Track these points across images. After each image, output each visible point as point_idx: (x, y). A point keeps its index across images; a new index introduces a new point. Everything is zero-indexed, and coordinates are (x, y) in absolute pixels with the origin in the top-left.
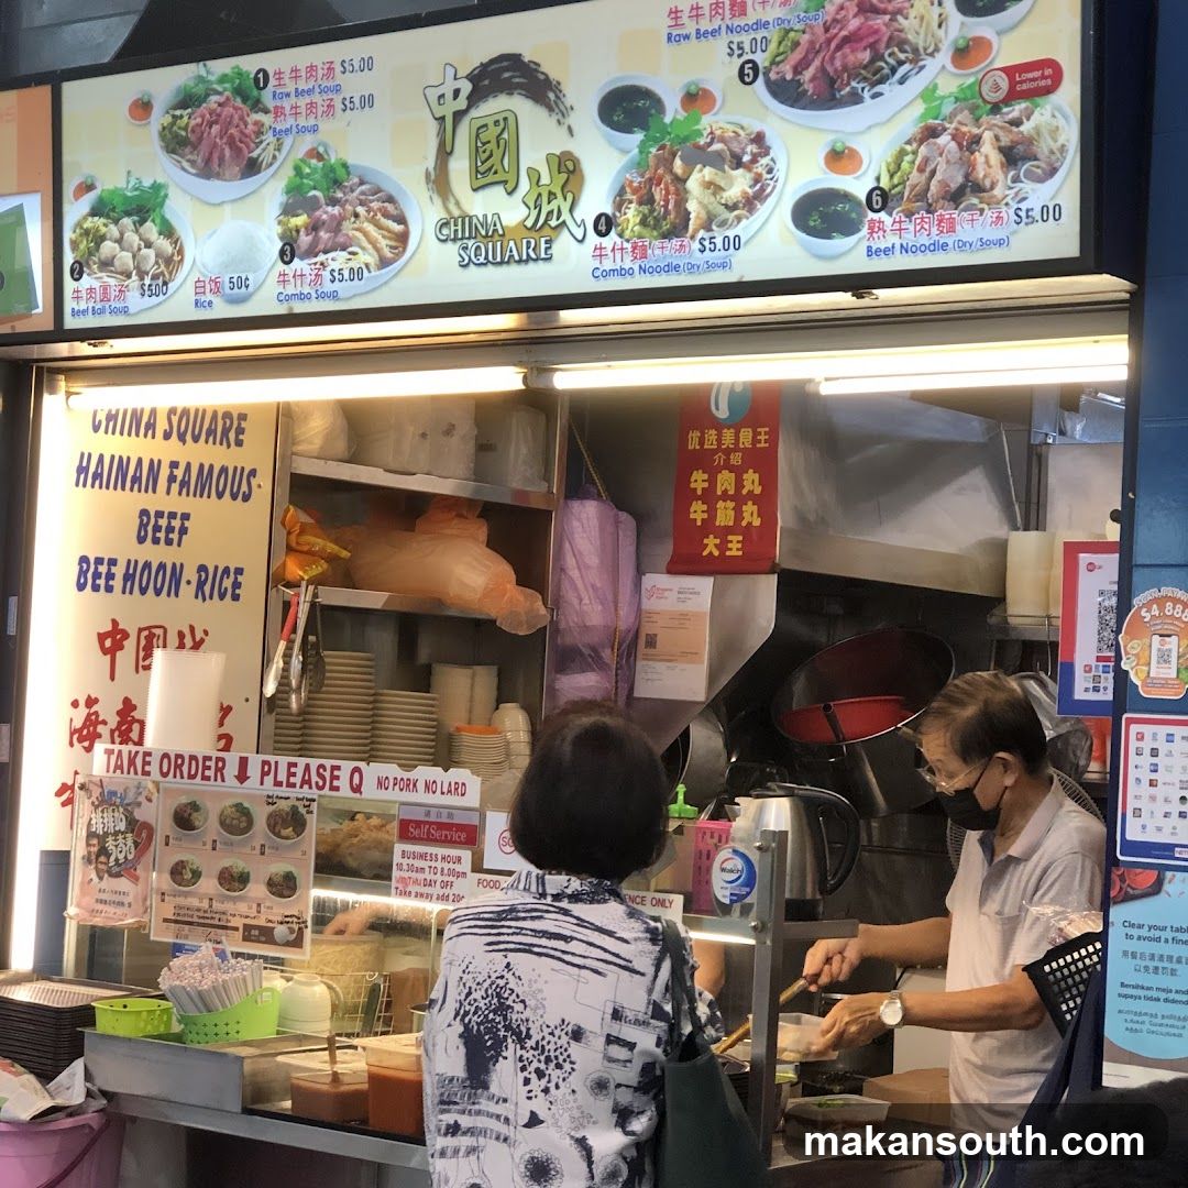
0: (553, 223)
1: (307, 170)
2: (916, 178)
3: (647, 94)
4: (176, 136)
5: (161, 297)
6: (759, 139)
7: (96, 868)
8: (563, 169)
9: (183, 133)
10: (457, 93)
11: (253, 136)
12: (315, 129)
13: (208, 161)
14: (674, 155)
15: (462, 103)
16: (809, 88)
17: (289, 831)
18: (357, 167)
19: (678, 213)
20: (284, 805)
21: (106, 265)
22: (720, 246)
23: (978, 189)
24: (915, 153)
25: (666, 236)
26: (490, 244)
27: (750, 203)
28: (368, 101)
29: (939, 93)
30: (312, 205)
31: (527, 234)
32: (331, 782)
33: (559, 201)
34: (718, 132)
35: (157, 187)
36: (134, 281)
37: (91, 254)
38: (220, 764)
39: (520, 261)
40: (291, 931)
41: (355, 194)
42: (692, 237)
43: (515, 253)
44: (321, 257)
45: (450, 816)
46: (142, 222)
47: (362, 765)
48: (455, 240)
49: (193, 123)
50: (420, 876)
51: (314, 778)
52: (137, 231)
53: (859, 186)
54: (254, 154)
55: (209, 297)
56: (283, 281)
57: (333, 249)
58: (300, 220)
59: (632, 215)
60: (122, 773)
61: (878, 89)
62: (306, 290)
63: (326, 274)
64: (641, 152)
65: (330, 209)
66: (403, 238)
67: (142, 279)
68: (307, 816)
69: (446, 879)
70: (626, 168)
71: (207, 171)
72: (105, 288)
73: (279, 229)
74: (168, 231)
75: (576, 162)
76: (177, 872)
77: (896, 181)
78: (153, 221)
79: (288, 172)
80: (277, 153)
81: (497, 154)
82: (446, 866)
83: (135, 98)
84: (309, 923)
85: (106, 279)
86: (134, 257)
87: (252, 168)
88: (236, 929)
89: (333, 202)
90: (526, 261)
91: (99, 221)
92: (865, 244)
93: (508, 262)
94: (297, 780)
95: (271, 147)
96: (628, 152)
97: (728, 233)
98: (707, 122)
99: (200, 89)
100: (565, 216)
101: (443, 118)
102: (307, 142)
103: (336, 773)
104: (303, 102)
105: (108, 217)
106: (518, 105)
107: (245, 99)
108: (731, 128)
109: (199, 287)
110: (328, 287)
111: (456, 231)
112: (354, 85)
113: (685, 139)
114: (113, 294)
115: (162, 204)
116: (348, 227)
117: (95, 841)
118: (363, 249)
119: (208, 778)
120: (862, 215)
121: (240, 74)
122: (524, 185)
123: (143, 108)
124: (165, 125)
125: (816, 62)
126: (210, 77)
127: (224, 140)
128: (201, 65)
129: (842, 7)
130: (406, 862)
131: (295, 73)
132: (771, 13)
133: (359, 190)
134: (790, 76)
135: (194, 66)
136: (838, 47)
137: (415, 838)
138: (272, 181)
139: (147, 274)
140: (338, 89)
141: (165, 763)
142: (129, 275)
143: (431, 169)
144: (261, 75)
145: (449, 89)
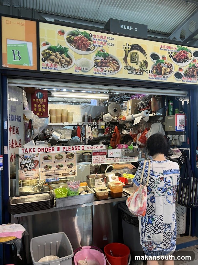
0: (143, 70)
1: (100, 53)
2: (188, 73)
3: (157, 55)
4: (70, 40)
5: (66, 68)
6: (171, 65)
7: (24, 170)
8: (145, 63)
9: (72, 40)
10: (128, 48)
11: (89, 45)
12: (102, 47)
13: (78, 46)
14: (161, 64)
16: (177, 60)
17: (71, 157)
18: (110, 54)
19: (161, 72)
20: (70, 153)
21: (52, 60)
23: (194, 76)
24: (188, 70)
25: (159, 75)
26: (133, 71)
27: (170, 72)
28: (112, 45)
29: (191, 64)
30: (101, 59)
31: (139, 71)
32: (78, 149)
33: (144, 67)
34: (166, 63)
35: (66, 48)
36: (60, 64)
37: (48, 57)
39: (138, 74)
40: (73, 172)
42: (162, 76)
43: (137, 73)
44: (103, 68)
45: (102, 151)
46: (62, 54)
47: (84, 146)
48: (127, 69)
49: (75, 39)
50: (97, 160)
51: (74, 148)
52: (60, 55)
53: (182, 73)
54: (89, 48)
55: (78, 70)
56: (95, 70)
57: (105, 67)
58: (99, 61)
59: (154, 71)
61: (185, 62)
62: (100, 72)
63: (104, 71)
64: (156, 63)
65: (105, 60)
66: (119, 67)
67: (62, 64)
68: (75, 155)
69: (102, 160)
70: (154, 65)
71: (78, 48)
72: (52, 65)
73: (94, 61)
74: (68, 56)
75: (147, 62)
76: (45, 167)
77: (186, 73)
78: (65, 54)
79: (96, 52)
80: (94, 49)
81: (135, 58)
82: (102, 158)
83: (60, 30)
84: (77, 171)
85: (52, 63)
86: (59, 60)
87: (89, 50)
88: (61, 174)
89: (106, 59)
90: (139, 75)
91: (50, 52)
92: (182, 80)
93: (136, 74)
94: (71, 149)
95: (93, 47)
96: (154, 62)
97: (167, 76)
98: (165, 61)
99: (77, 33)
100: (145, 69)
101: (126, 51)
103: (79, 147)
104: (100, 42)
105: (52, 51)
106: (139, 52)
107: (87, 38)
108: (168, 63)
109: (76, 68)
110: (104, 73)
111: (128, 68)
112: (110, 41)
114: (54, 66)
115: (67, 52)
116: (108, 63)
117: (23, 165)
118: (111, 68)
119: (51, 151)
120: (182, 76)
121: (86, 33)
122: (139, 64)
123: (62, 33)
124: (68, 37)
125: (178, 57)
126: (79, 32)
127: (82, 44)
128: (77, 29)
129: (181, 51)
130: (94, 158)
131: (98, 36)
132: (174, 50)
133: (111, 58)
134: (175, 58)
135: (75, 29)
136: (181, 56)
137: (96, 155)
138: (93, 53)
139: (63, 64)
140: (107, 41)
141: (39, 150)
142: (58, 63)
143: (124, 58)
144: (91, 34)
145: (127, 47)
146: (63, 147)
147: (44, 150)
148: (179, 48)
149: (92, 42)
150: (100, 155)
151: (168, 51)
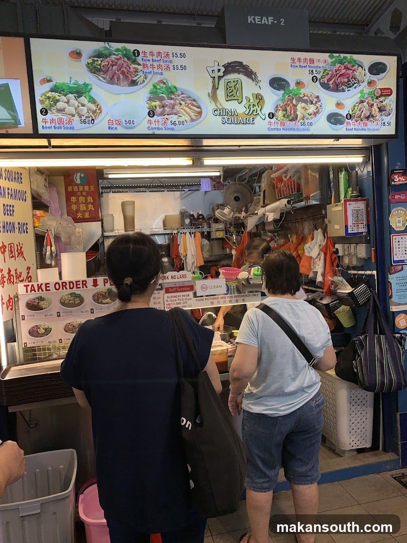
0: (255, 113)
1: (159, 87)
2: (358, 112)
3: (284, 80)
4: (96, 67)
5: (91, 125)
6: (317, 97)
8: (258, 98)
9: (99, 67)
10: (219, 70)
11: (133, 72)
12: (162, 74)
13: (112, 78)
14: (293, 99)
15: (221, 74)
16: (331, 86)
18: (179, 88)
19: (294, 115)
21: (60, 111)
22: (306, 124)
23: (373, 116)
24: (358, 106)
25: (291, 120)
26: (233, 118)
27: (315, 114)
28: (184, 67)
29: (364, 92)
30: (161, 99)
31: (246, 116)
33: (256, 107)
34: (306, 94)
35: (86, 85)
36: (77, 118)
37: (51, 106)
38: (84, 283)
39: (243, 124)
41: (180, 97)
42: (298, 122)
43: (242, 121)
44: (166, 116)
45: (183, 284)
46: (79, 97)
48: (220, 115)
49: (103, 64)
50: (175, 302)
52: (77, 100)
53: (344, 113)
54: (135, 79)
55: (115, 126)
56: (150, 122)
57: (171, 114)
58: (157, 103)
59: (280, 114)
60: (35, 291)
61: (349, 89)
62: (160, 126)
63: (169, 122)
64: (283, 96)
65: (169, 101)
66: (200, 113)
67: (81, 117)
69: (184, 301)
70: (279, 100)
71: (111, 81)
72: (61, 120)
73: (147, 105)
74: (93, 101)
75: (262, 97)
77: (353, 112)
78: (85, 97)
79: (150, 87)
80: (145, 80)
81: (235, 91)
83: (72, 50)
85: (61, 116)
86: (76, 109)
87: (134, 83)
89: (171, 99)
90: (246, 124)
91: (56, 95)
92: (345, 127)
93: (239, 124)
95: (142, 78)
96: (279, 96)
97: (310, 121)
98: (302, 91)
99: (106, 52)
100: (259, 111)
101: (215, 77)
102: (159, 77)
104: (156, 64)
105: (60, 93)
106: (242, 77)
107: (129, 59)
108: (310, 93)
109: (110, 122)
110: (170, 126)
111: (220, 113)
112: (178, 62)
113: (297, 95)
114: (65, 122)
115: (89, 91)
116: (177, 107)
118: (184, 115)
119: (80, 288)
120: (345, 120)
121: (126, 50)
122: (244, 101)
123: (77, 55)
124: (89, 62)
125: (333, 80)
126: (111, 49)
127: (120, 72)
128: (106, 43)
129: (340, 66)
130: (169, 299)
131: (152, 54)
132: (321, 65)
133: (181, 96)
134: (326, 82)
135: (103, 43)
136: (339, 77)
137: (171, 292)
138: (143, 89)
139: (83, 116)
140: (171, 62)
141: (57, 286)
142: (74, 116)
143: (210, 92)
144: (136, 52)
145: (216, 69)
146: (104, 280)
147: (68, 286)
148: (333, 60)
149: (140, 68)
150: (179, 292)
151: (307, 69)
